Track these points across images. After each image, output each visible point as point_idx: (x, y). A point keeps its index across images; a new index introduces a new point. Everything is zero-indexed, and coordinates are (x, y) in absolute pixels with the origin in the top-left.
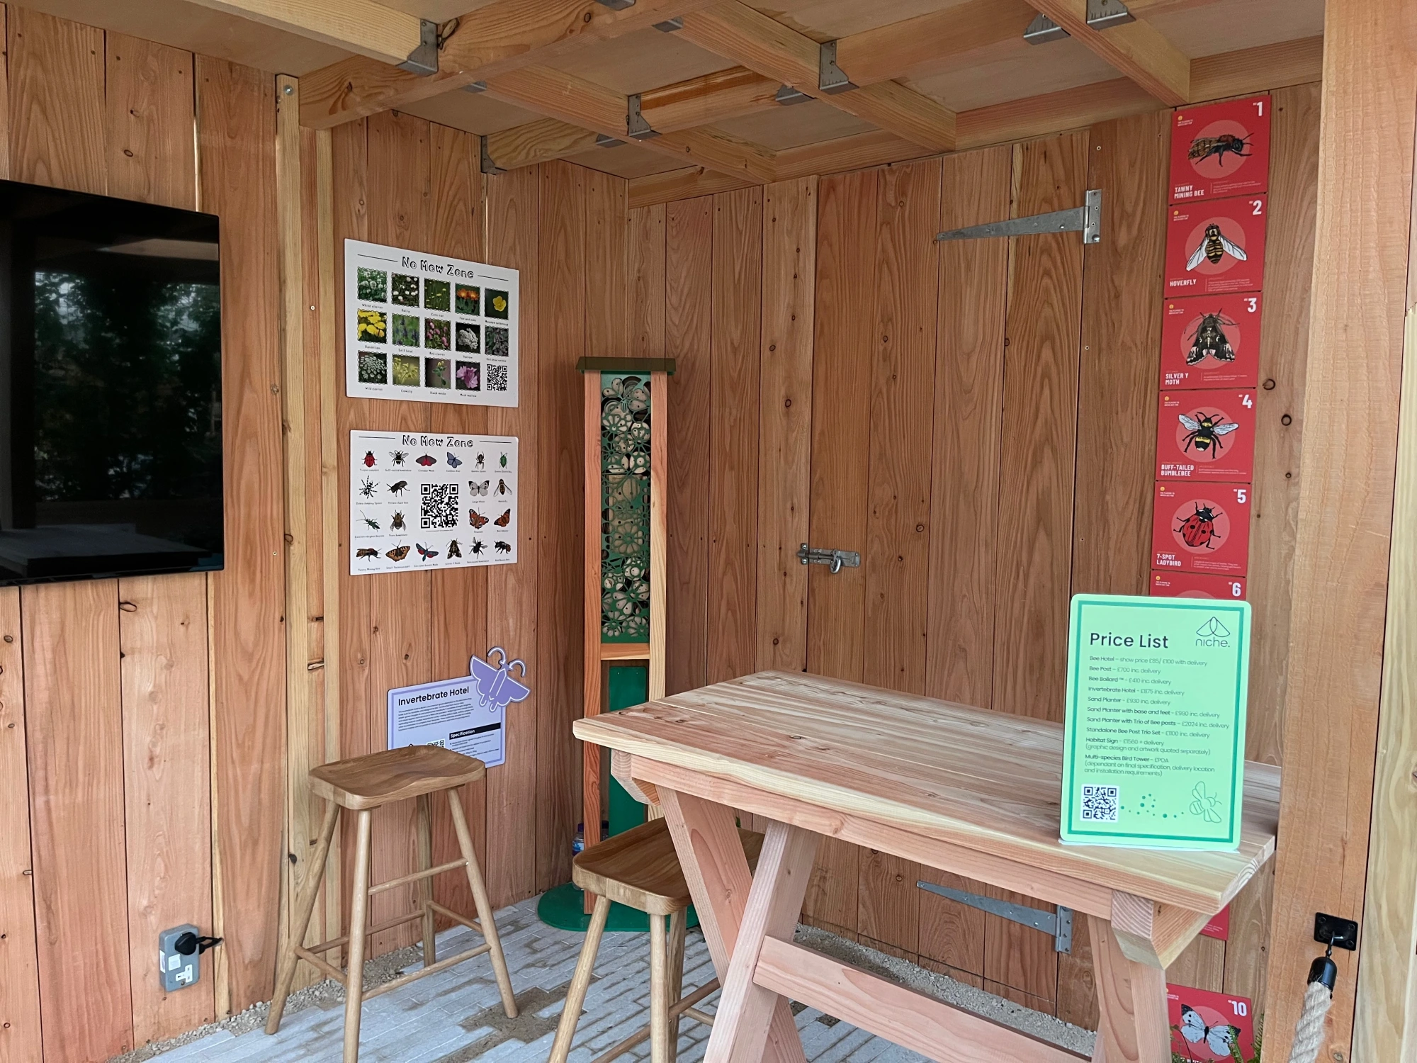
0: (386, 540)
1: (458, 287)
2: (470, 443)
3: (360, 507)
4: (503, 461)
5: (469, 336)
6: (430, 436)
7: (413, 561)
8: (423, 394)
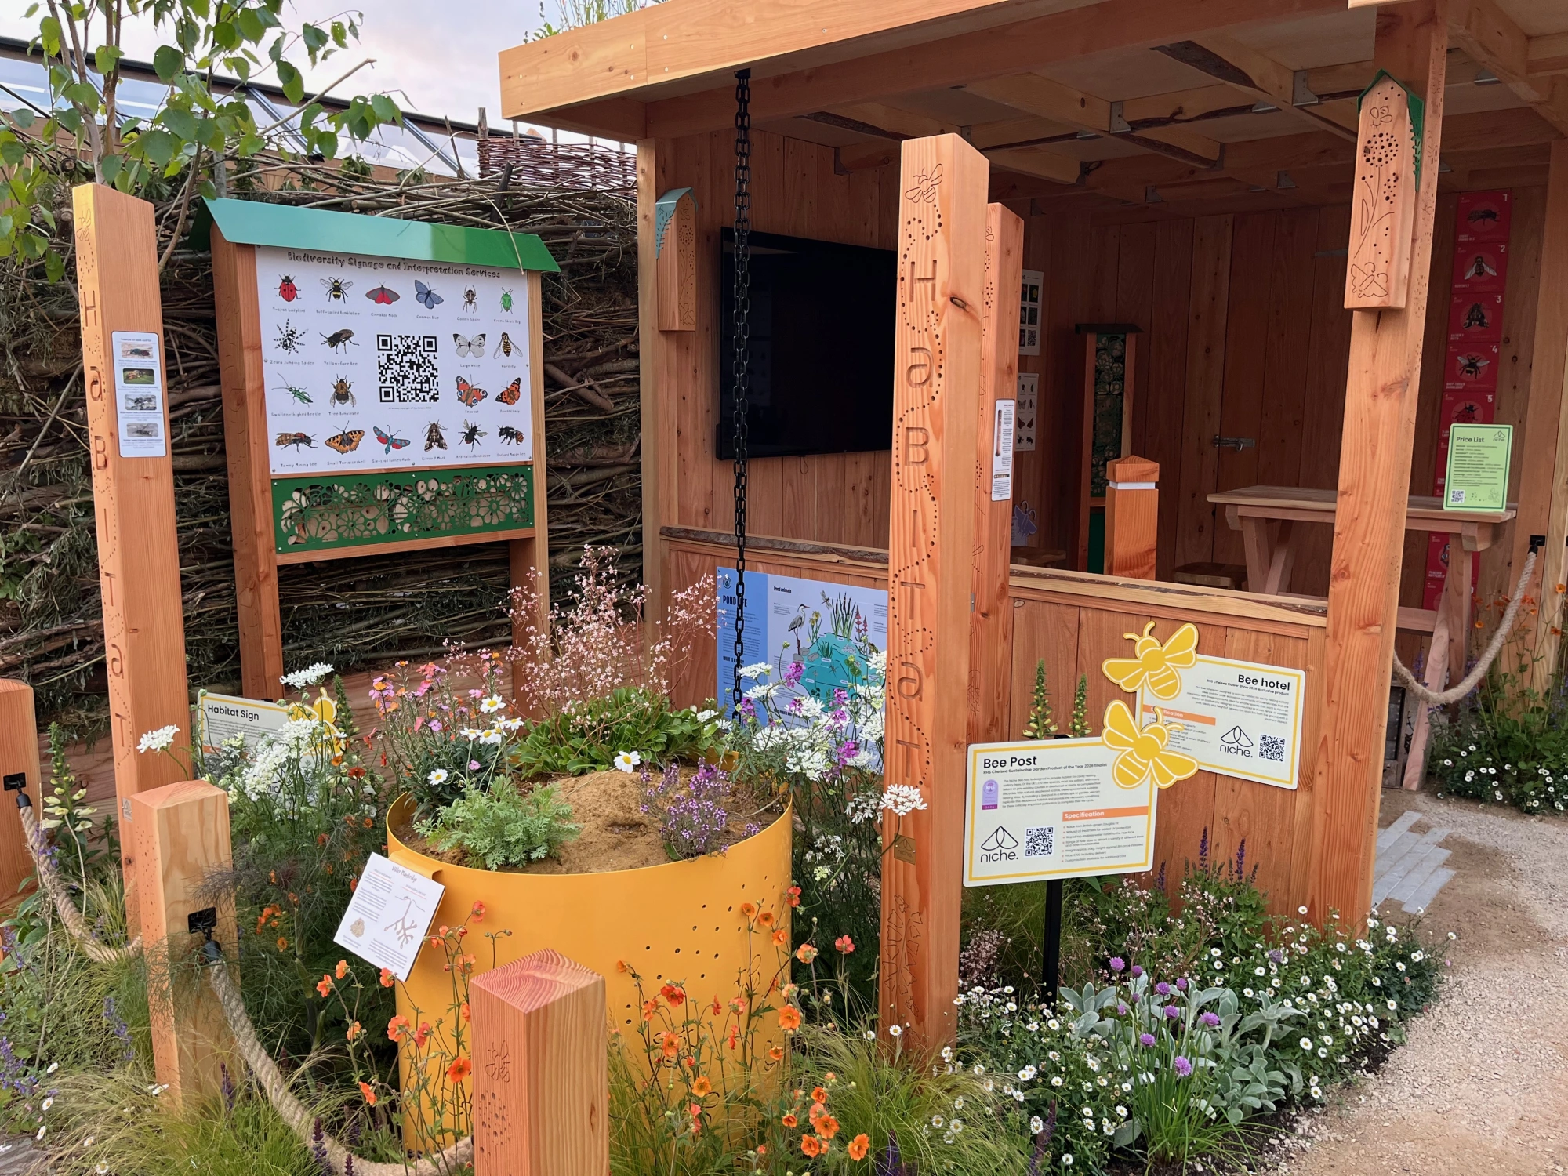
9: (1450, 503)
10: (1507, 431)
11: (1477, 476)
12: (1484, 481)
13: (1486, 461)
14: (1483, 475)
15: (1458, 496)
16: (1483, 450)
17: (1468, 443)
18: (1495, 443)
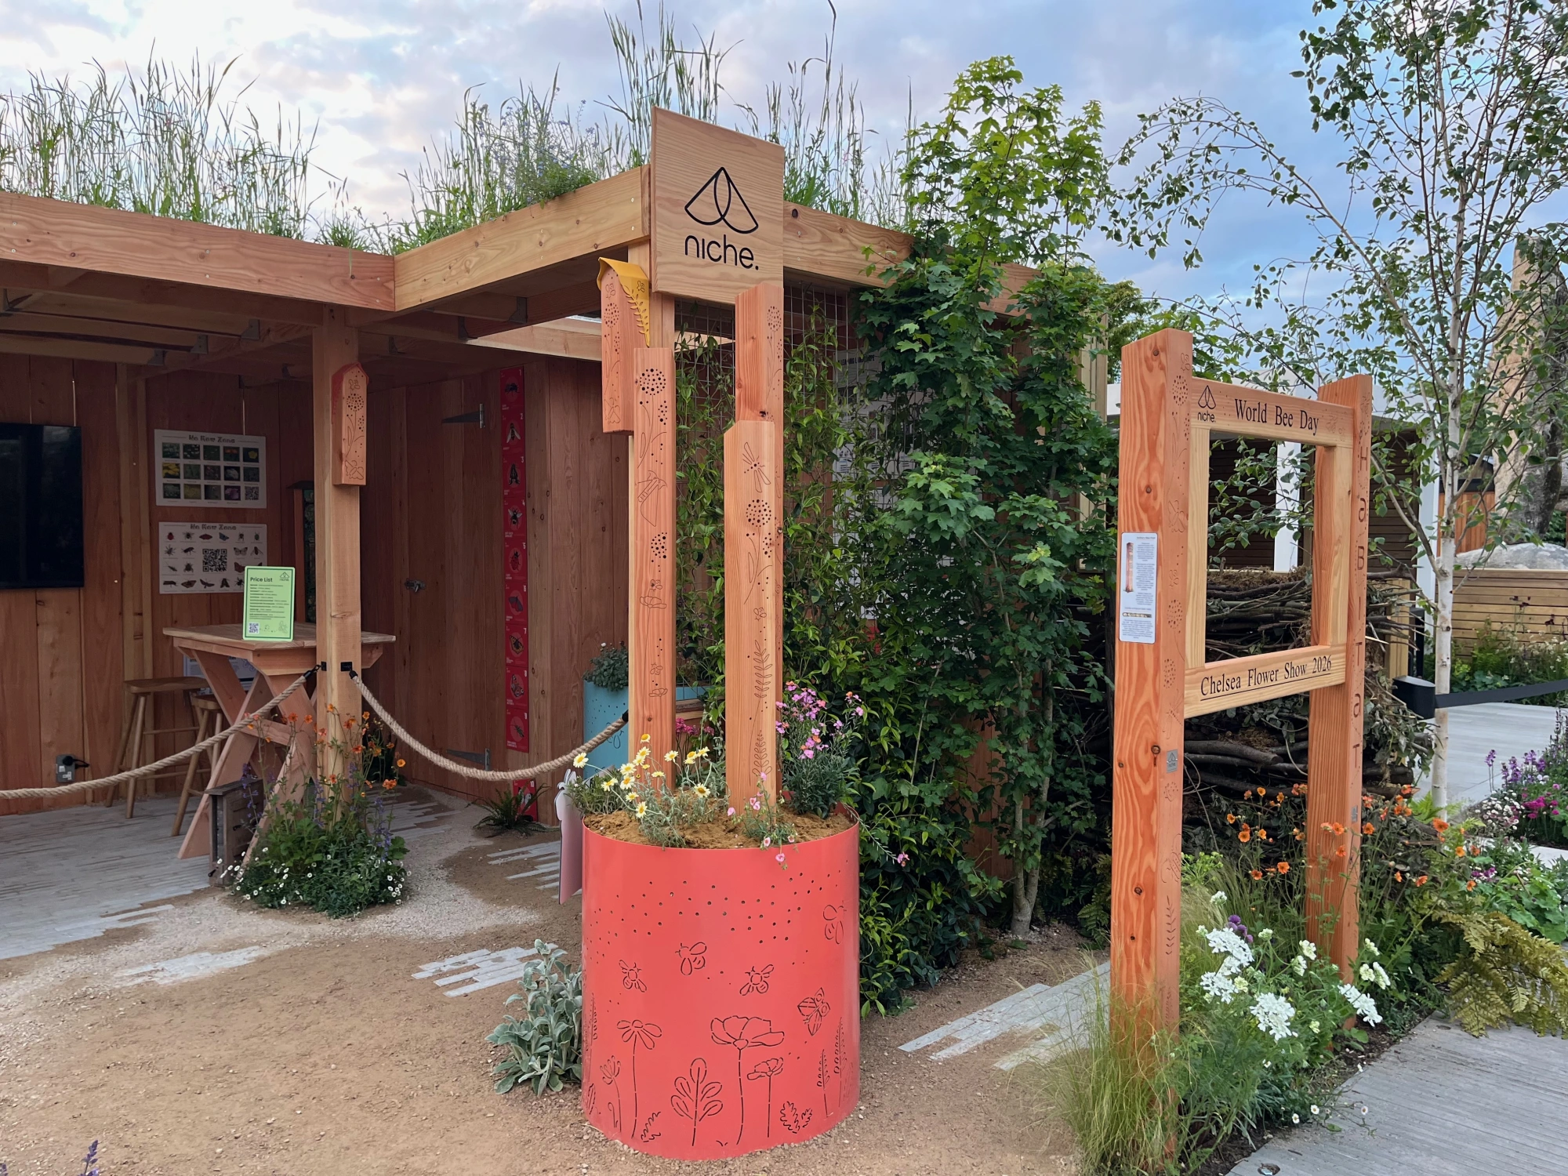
0: (181, 577)
1: (225, 448)
2: (234, 528)
3: (164, 560)
4: (257, 537)
5: (233, 473)
6: (208, 524)
7: (198, 588)
8: (203, 503)
9: (248, 634)
10: (290, 572)
11: (268, 611)
12: (275, 615)
13: (275, 598)
14: (273, 609)
15: (254, 628)
16: (272, 588)
17: (259, 583)
18: (281, 583)
